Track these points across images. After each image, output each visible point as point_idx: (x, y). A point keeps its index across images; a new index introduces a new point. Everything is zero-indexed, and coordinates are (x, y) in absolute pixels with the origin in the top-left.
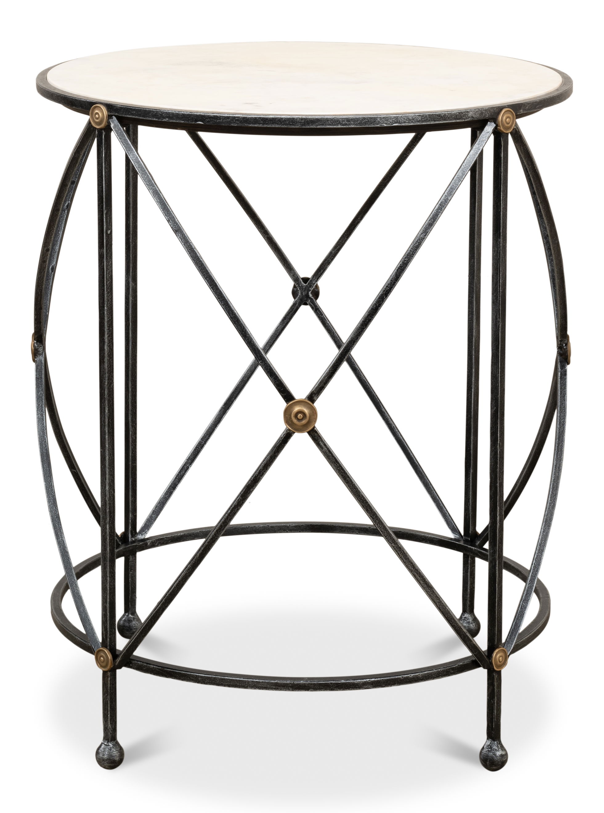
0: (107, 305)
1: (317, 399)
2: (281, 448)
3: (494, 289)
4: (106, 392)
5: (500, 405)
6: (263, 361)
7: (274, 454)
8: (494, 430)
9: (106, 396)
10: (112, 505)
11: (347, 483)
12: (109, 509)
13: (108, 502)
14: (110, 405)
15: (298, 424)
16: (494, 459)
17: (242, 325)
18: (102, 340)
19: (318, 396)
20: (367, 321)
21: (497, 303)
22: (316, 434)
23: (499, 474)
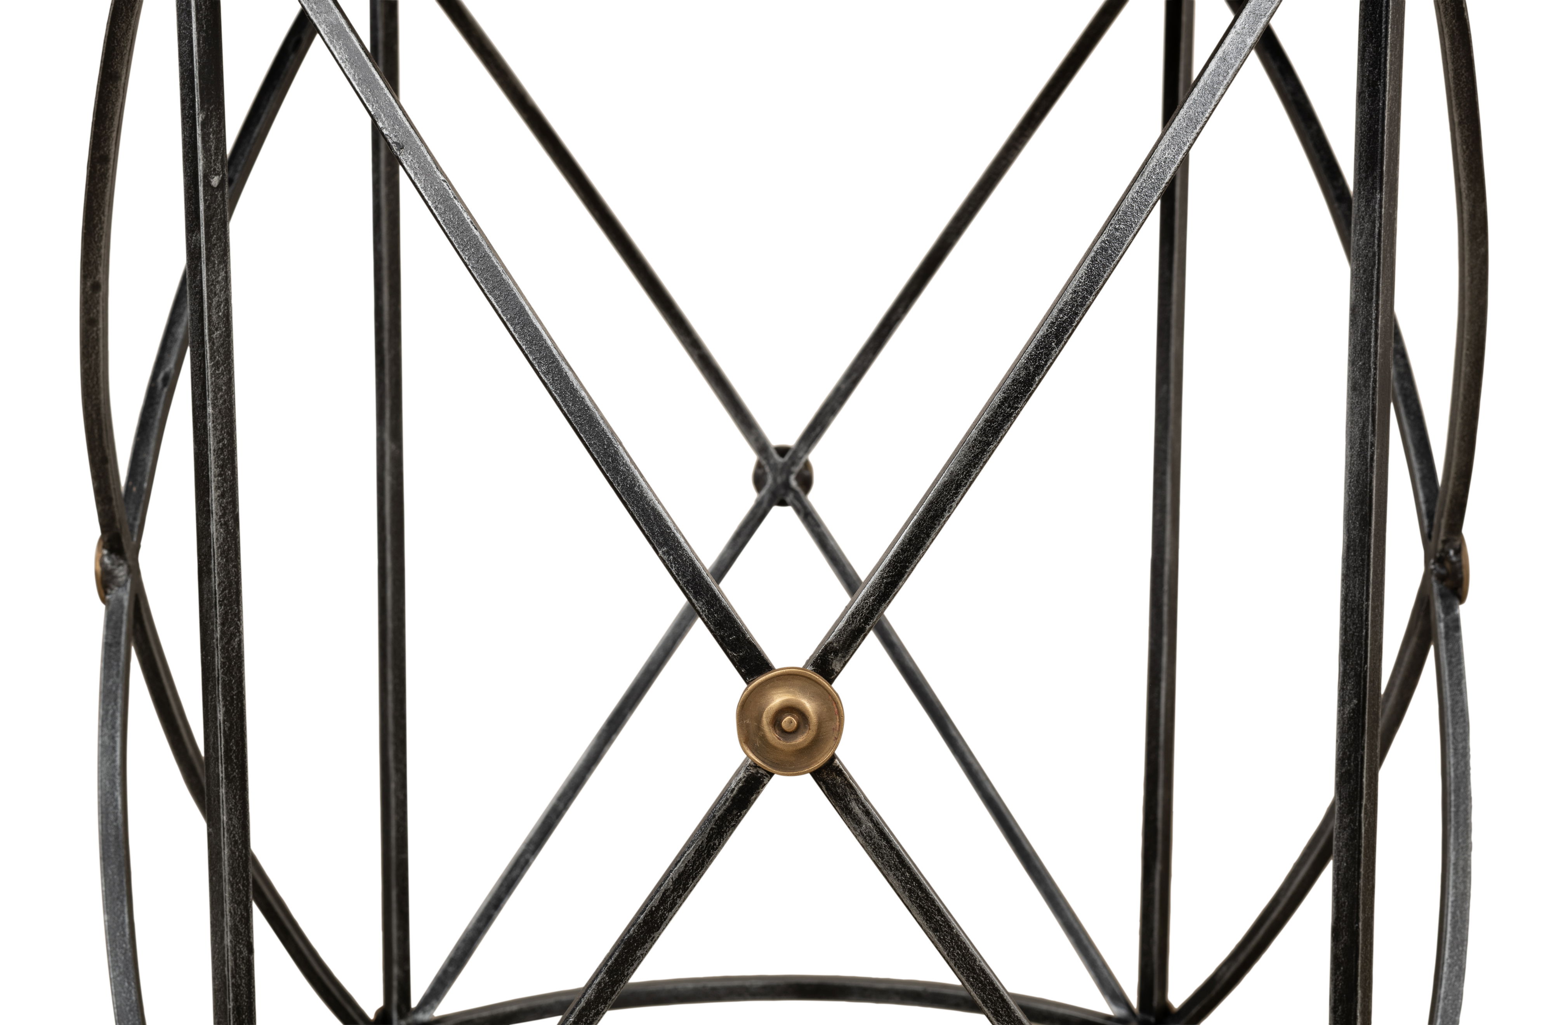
0: (213, 400)
1: (842, 668)
2: (730, 823)
3: (1358, 348)
4: (218, 660)
5: (1369, 694)
6: (673, 549)
7: (708, 842)
8: (1349, 764)
9: (219, 672)
10: (244, 989)
11: (935, 930)
12: (236, 1000)
13: (231, 981)
14: (232, 698)
15: (779, 746)
16: (1348, 850)
17: (605, 434)
18: (204, 506)
19: (844, 657)
20: (1000, 418)
21: (1367, 387)
22: (839, 780)
23: (1363, 895)
